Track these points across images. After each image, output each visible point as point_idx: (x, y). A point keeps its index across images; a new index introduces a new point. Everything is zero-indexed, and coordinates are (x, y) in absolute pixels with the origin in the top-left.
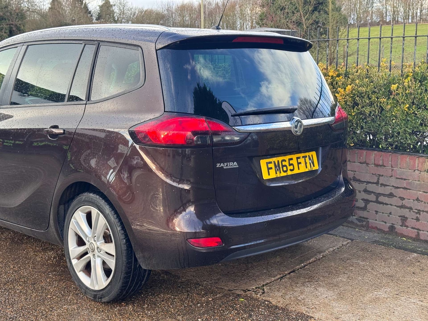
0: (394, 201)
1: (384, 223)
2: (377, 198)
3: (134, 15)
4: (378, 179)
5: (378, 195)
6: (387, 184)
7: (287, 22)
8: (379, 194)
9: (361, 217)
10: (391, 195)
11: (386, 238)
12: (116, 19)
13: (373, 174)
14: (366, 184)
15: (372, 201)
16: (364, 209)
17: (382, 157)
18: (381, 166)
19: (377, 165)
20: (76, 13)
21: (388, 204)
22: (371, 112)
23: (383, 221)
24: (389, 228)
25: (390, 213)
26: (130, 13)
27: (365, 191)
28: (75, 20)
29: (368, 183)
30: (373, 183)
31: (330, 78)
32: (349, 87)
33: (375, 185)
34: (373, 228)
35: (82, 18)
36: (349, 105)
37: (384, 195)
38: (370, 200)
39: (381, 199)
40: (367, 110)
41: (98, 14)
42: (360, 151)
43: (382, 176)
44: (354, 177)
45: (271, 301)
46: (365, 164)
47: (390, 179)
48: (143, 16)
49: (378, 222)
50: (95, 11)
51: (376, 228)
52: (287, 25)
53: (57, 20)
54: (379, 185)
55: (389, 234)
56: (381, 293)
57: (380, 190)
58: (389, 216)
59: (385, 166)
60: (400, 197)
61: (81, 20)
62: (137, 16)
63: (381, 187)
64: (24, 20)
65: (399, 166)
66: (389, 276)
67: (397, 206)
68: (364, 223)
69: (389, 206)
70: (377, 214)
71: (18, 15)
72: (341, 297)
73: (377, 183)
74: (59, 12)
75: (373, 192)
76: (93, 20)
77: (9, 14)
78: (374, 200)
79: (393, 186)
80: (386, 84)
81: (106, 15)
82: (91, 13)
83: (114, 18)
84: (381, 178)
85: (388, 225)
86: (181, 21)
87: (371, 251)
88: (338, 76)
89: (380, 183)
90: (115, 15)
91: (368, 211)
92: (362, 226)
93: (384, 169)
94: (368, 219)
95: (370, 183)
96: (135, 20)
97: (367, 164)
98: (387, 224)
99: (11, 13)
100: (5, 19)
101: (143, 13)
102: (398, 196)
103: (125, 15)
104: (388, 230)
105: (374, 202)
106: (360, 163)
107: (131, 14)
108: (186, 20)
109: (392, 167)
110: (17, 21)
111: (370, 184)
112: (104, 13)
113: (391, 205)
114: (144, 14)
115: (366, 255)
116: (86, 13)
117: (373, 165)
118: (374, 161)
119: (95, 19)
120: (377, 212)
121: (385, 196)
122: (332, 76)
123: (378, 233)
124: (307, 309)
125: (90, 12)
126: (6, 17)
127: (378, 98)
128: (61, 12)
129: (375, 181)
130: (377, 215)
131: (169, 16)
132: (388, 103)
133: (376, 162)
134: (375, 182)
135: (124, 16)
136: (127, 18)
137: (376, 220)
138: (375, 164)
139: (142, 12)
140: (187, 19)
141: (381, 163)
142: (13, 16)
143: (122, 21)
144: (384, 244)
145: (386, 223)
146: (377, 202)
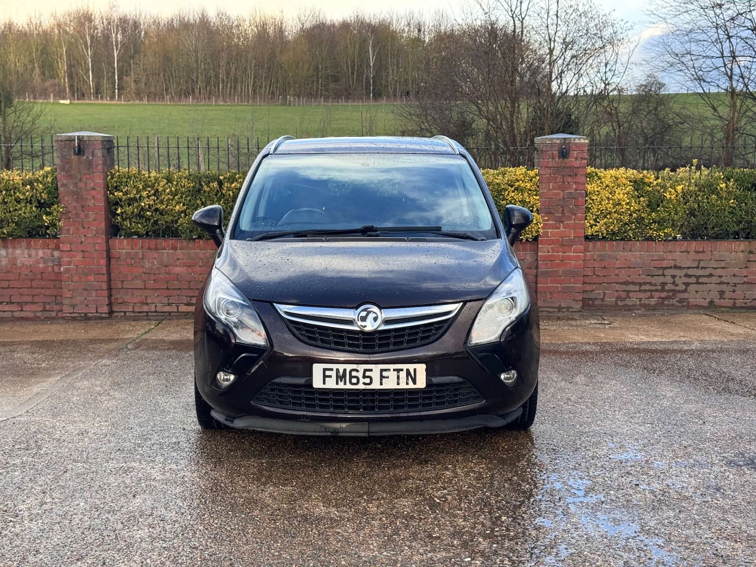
0: (714, 280)
2: (698, 279)
4: (699, 263)
5: (698, 277)
6: (707, 267)
8: (699, 276)
9: (681, 299)
10: (711, 275)
13: (693, 260)
15: (692, 283)
16: (685, 291)
17: (702, 245)
18: (701, 252)
19: (697, 252)
21: (707, 284)
23: (703, 298)
24: (708, 303)
25: (710, 291)
27: (686, 276)
29: (689, 268)
30: (694, 268)
33: (695, 269)
34: (693, 306)
37: (704, 276)
39: (701, 280)
43: (703, 260)
44: (675, 265)
47: (710, 262)
49: (698, 300)
51: (696, 306)
54: (700, 269)
57: (700, 272)
58: (708, 293)
59: (705, 252)
60: (718, 276)
65: (718, 250)
67: (716, 284)
68: (685, 304)
73: (697, 267)
75: (693, 276)
79: (713, 268)
85: (708, 300)
89: (700, 267)
91: (688, 293)
92: (683, 306)
93: (704, 254)
94: (688, 299)
97: (688, 252)
102: (717, 275)
105: (694, 283)
106: (681, 252)
109: (711, 251)
111: (691, 269)
113: (710, 283)
120: (697, 292)
129: (696, 266)
130: (698, 294)
133: (697, 250)
137: (696, 299)
138: (695, 251)
141: (701, 250)
145: (705, 299)
146: (698, 283)
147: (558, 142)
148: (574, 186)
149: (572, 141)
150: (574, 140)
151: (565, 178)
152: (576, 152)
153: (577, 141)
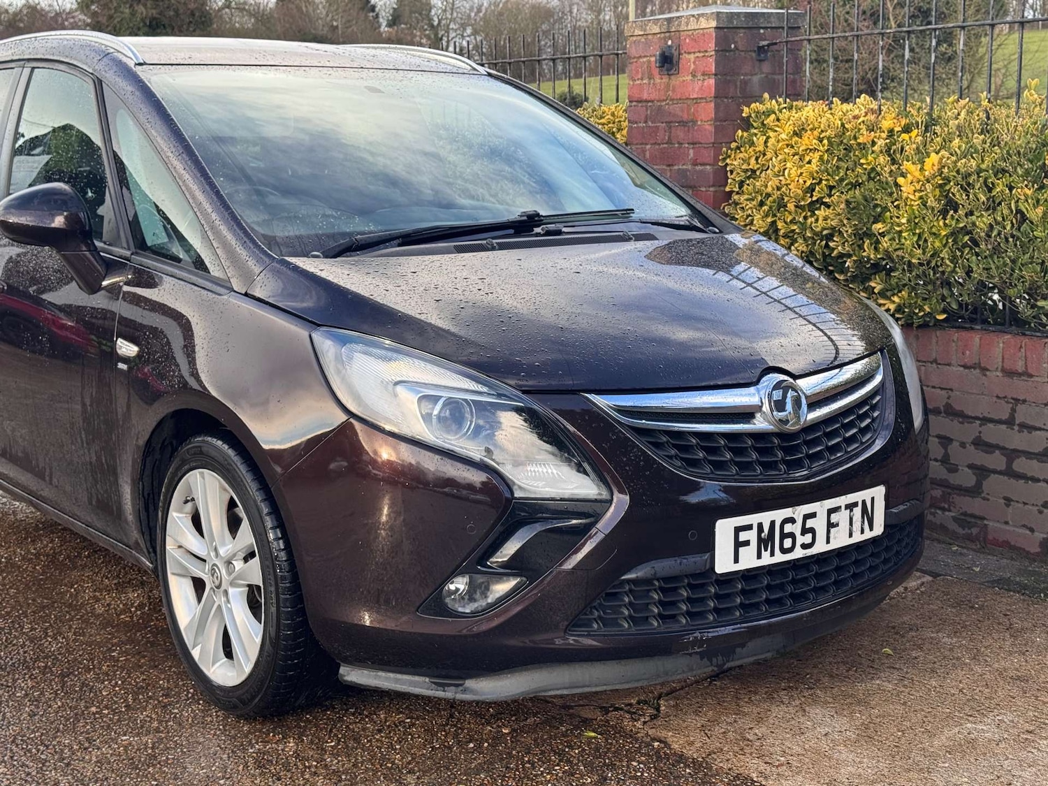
1: (1028, 532)
2: (1010, 462)
3: (479, 10)
4: (1013, 410)
5: (1012, 454)
6: (1037, 425)
7: (848, 13)
8: (1015, 451)
9: (965, 514)
11: (1034, 573)
12: (436, 23)
13: (998, 397)
14: (980, 426)
15: (995, 472)
16: (975, 491)
17: (1023, 350)
18: (1020, 375)
19: (1010, 373)
20: (340, 10)
21: (1038, 480)
22: (991, 226)
23: (1024, 526)
24: (1041, 544)
26: (467, 6)
27: (978, 443)
28: (337, 27)
29: (985, 420)
30: (1000, 422)
31: (884, 135)
32: (934, 158)
33: (1004, 427)
34: (996, 543)
35: (354, 22)
36: (933, 209)
37: (1029, 455)
38: (991, 467)
39: (1020, 465)
40: (982, 221)
41: (391, 12)
42: (964, 334)
43: (1024, 401)
44: (948, 406)
45: (669, 740)
46: (978, 371)
47: (1046, 411)
48: (501, 14)
49: (1012, 529)
50: (385, 4)
51: (1006, 544)
52: (846, 21)
53: (294, 28)
54: (1016, 428)
55: (1042, 561)
56: (985, 729)
57: (1016, 440)
58: (1041, 512)
59: (1031, 376)
61: (351, 26)
62: (485, 14)
63: (1019, 431)
64: (209, 26)
66: (1019, 678)
68: (975, 531)
69: (1042, 484)
70: (1008, 506)
71: (193, 14)
72: (867, 734)
73: (1010, 422)
74: (299, 9)
75: (997, 447)
76: (380, 27)
77: (172, 13)
78: (1003, 467)
80: (1036, 149)
81: (411, 12)
82: (377, 9)
83: (431, 20)
84: (1020, 408)
85: (1039, 536)
86: (592, 23)
87: (981, 608)
88: (907, 129)
89: (1017, 422)
90: (433, 12)
91: (984, 499)
92: (969, 538)
93: (1030, 383)
94: (984, 519)
95: (991, 421)
96: (482, 23)
97: (984, 370)
98: (1036, 534)
99: (176, 11)
100: (164, 25)
101: (501, 5)
103: (457, 13)
104: (1039, 550)
105: (1000, 473)
106: (965, 367)
107: (471, 9)
108: (604, 21)
110: (191, 29)
111: (991, 425)
112: (407, 8)
114: (502, 8)
115: (964, 617)
116: (363, 9)
117: (999, 374)
118: (1003, 362)
119: (384, 24)
120: (1008, 501)
121: (1031, 459)
122: (891, 131)
123: (1012, 559)
124: (762, 767)
125: (373, 8)
126: (166, 21)
127: (1011, 189)
128: (304, 9)
129: (1005, 416)
130: (1010, 510)
131: (563, 13)
132: (1038, 201)
133: (1008, 365)
134: (1004, 419)
135: (455, 14)
136: (461, 19)
137: (1007, 523)
138: (1003, 370)
139: (498, 5)
140: (607, 18)
141: (1020, 367)
142: (182, 17)
143: (448, 28)
144: (1022, 589)
145: (1032, 530)
146: (1010, 473)
147: (656, 29)
148: (691, 152)
149: (683, 27)
150: (687, 24)
151: (673, 130)
152: (692, 57)
153: (693, 25)
